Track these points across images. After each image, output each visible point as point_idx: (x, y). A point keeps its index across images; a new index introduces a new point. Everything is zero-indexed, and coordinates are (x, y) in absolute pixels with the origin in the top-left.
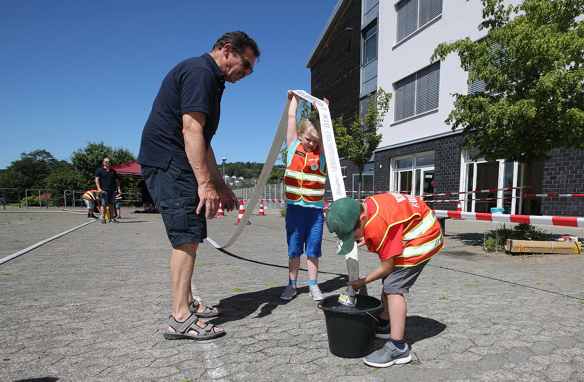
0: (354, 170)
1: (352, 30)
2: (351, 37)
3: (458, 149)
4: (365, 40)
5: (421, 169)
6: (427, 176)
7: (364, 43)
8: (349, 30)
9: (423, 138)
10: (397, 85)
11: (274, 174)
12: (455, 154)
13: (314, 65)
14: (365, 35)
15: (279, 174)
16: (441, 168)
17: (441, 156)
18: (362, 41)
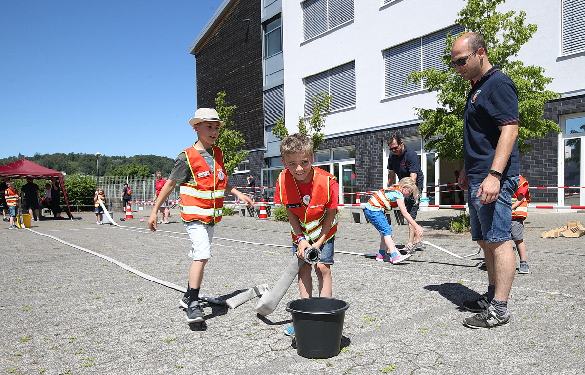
0: (259, 164)
1: (249, 21)
2: (249, 27)
3: (379, 145)
4: (266, 32)
5: (339, 163)
6: (346, 170)
7: (265, 35)
8: (247, 21)
9: (341, 133)
10: (307, 80)
11: (134, 168)
12: (376, 149)
13: (200, 51)
14: (266, 28)
15: (139, 169)
16: (362, 162)
17: (362, 151)
18: (263, 33)
